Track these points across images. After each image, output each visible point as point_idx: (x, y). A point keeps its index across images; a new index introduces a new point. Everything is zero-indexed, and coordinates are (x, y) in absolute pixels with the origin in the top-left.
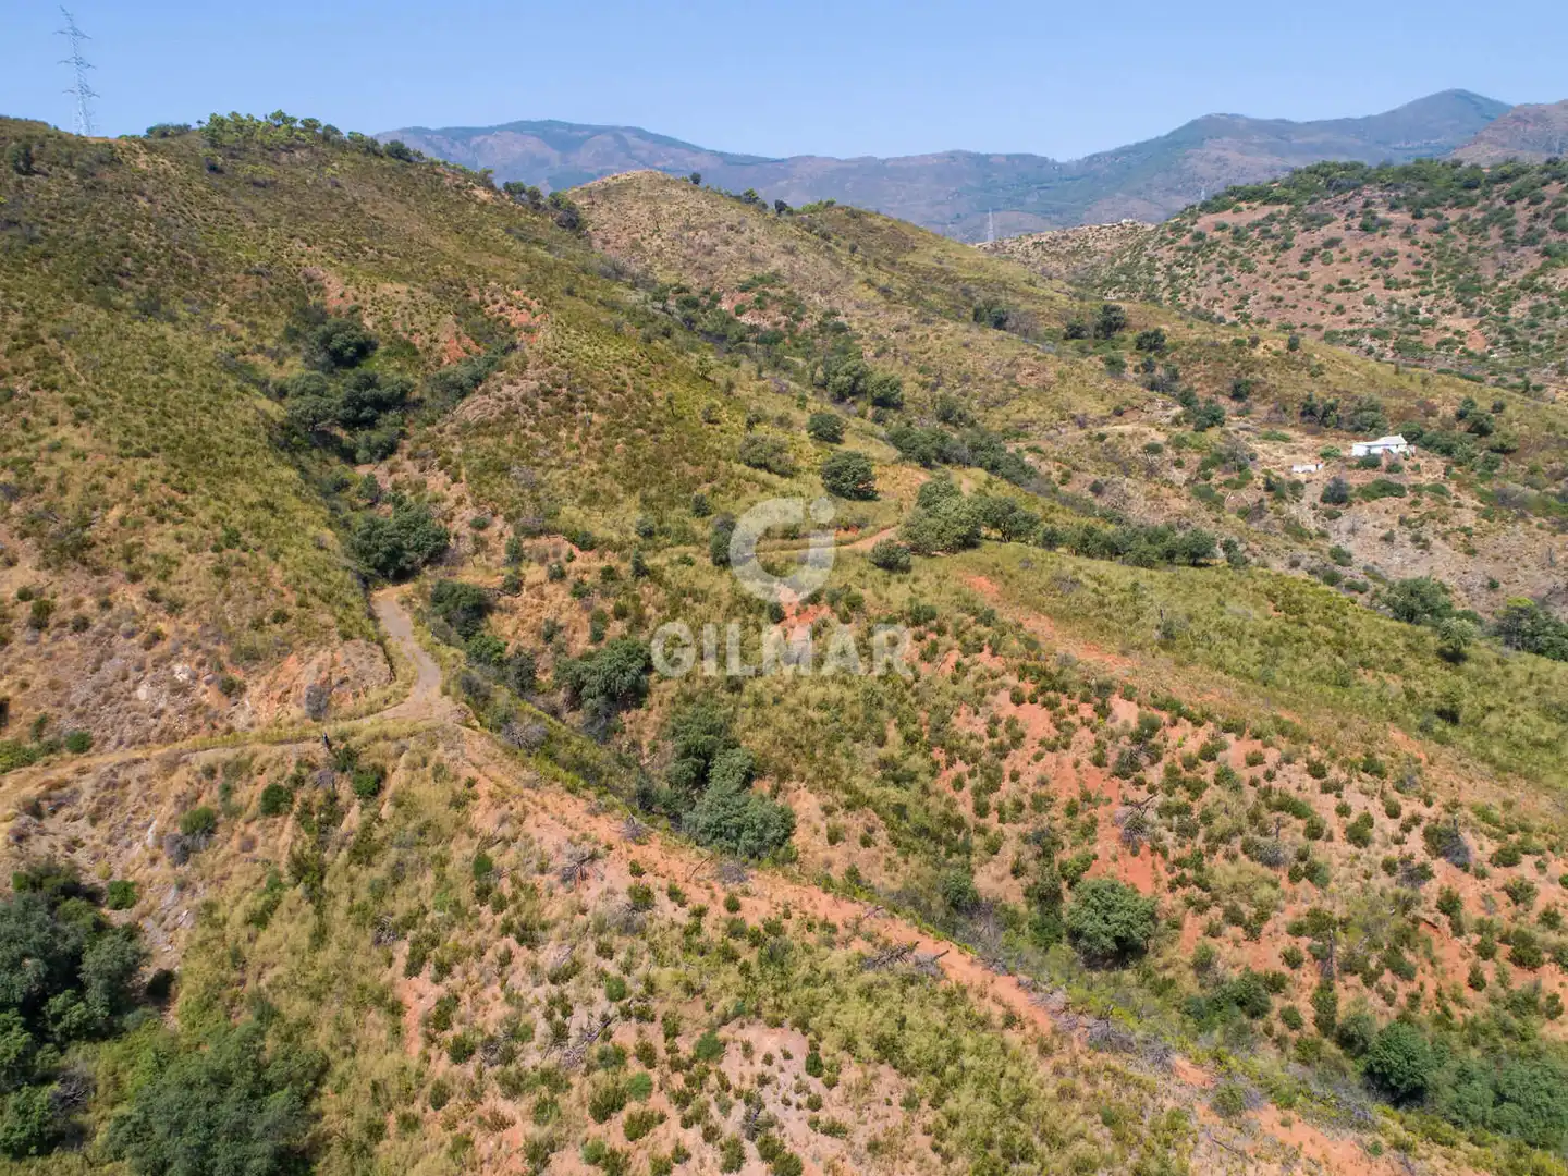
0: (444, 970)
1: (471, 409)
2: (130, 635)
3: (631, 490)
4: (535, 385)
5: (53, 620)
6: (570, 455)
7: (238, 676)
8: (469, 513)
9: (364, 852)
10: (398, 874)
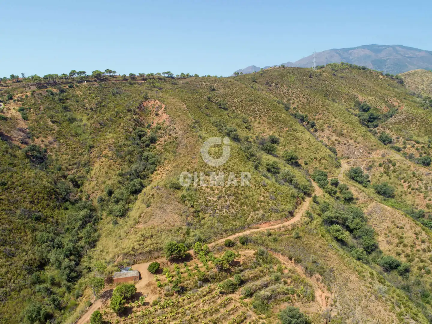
0: (409, 182)
1: (392, 120)
2: (352, 146)
3: (426, 135)
4: (405, 117)
5: (341, 143)
6: (414, 129)
7: (370, 152)
8: (395, 136)
9: (394, 171)
10: (400, 174)
